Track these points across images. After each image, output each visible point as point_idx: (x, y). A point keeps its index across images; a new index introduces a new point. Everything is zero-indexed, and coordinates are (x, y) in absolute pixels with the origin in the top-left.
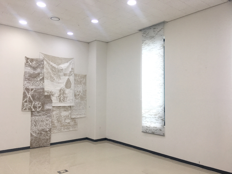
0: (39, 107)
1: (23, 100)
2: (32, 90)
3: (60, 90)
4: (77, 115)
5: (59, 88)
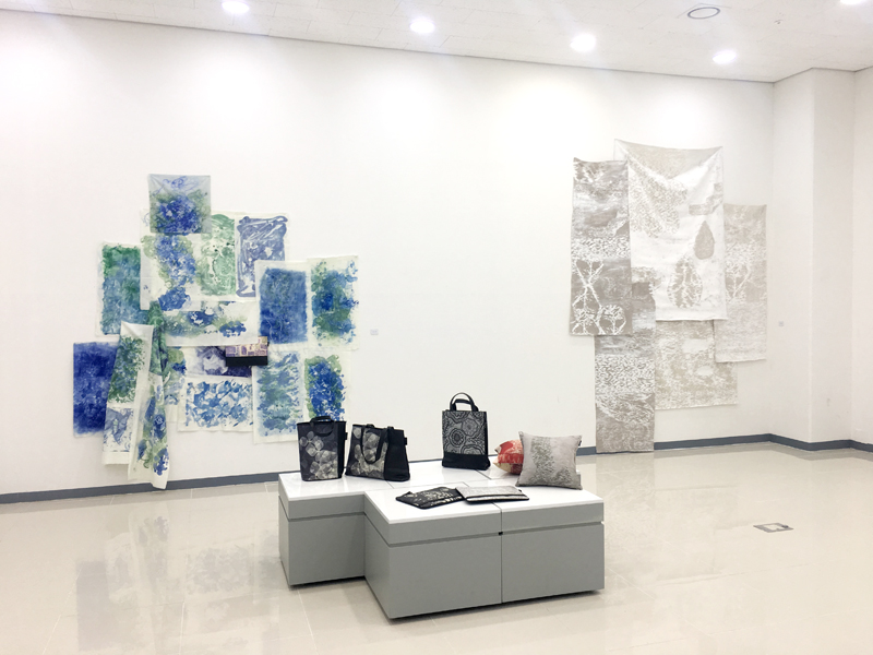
0: (619, 323)
1: (573, 299)
2: (596, 266)
3: (679, 265)
4: (736, 351)
5: (675, 259)
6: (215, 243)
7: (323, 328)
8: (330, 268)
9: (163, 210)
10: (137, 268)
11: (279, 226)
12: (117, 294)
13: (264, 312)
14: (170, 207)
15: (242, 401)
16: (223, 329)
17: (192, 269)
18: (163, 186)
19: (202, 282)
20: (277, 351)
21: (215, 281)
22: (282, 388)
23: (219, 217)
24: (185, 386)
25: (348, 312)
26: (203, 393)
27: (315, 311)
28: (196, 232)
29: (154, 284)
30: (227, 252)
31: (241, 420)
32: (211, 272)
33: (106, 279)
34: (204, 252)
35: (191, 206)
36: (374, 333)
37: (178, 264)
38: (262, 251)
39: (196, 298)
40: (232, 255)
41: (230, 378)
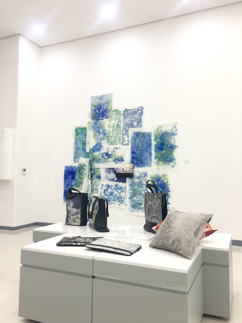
6: (114, 122)
7: (159, 160)
8: (163, 130)
9: (95, 110)
10: (86, 135)
11: (140, 111)
12: (79, 146)
13: (133, 152)
14: (97, 109)
15: (122, 194)
16: (115, 160)
17: (105, 134)
18: (95, 100)
19: (108, 140)
20: (138, 171)
21: (113, 138)
22: (139, 189)
23: (115, 110)
24: (101, 185)
25: (172, 151)
26: (107, 189)
27: (156, 151)
28: (107, 118)
29: (91, 142)
30: (118, 126)
31: (121, 203)
32: (111, 135)
33: (76, 140)
34: (109, 126)
35: (105, 107)
36: (187, 162)
37: (99, 132)
38: (132, 124)
39: (106, 147)
40: (120, 127)
41: (117, 183)
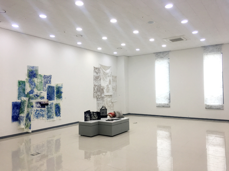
0: (100, 95)
1: (94, 91)
2: (97, 85)
3: (107, 86)
4: (114, 100)
5: (106, 85)
6: (39, 80)
7: (57, 97)
8: (59, 86)
9: (30, 73)
10: (25, 85)
11: (50, 77)
12: (21, 91)
13: (48, 94)
14: (31, 73)
15: (44, 113)
16: (41, 98)
17: (35, 85)
18: (30, 68)
19: (37, 88)
20: (50, 102)
21: (39, 88)
22: (51, 110)
23: (40, 75)
24: (33, 110)
25: (61, 94)
26: (36, 112)
27: (56, 94)
28: (36, 78)
29: (28, 89)
30: (41, 82)
31: (43, 117)
32: (38, 86)
33: (19, 88)
34: (37, 82)
35: (35, 72)
36: (65, 98)
37: (32, 84)
38: (47, 82)
39: (36, 92)
40: (42, 83)
41: (41, 108)
